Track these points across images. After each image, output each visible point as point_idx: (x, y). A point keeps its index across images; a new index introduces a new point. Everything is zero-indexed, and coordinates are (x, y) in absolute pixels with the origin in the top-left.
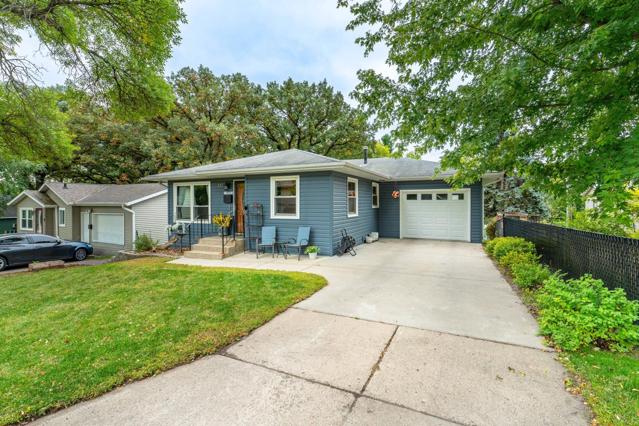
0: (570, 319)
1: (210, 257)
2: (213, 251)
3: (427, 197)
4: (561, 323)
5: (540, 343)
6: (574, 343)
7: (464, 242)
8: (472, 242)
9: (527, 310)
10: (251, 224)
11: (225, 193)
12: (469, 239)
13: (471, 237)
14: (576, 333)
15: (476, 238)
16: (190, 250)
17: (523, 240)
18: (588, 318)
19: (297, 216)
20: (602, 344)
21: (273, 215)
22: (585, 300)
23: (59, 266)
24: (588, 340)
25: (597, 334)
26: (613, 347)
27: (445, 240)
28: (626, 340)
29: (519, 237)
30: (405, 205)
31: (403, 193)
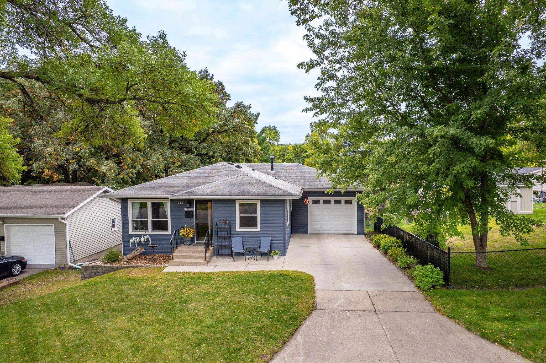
0: (426, 280)
1: (195, 264)
2: (194, 259)
3: (326, 202)
4: (423, 282)
5: (416, 289)
6: (426, 287)
7: (353, 234)
8: (358, 234)
9: (407, 278)
10: (219, 235)
11: (186, 209)
12: (356, 232)
13: (357, 231)
14: (427, 284)
15: (360, 231)
16: (172, 260)
17: (395, 238)
18: (430, 279)
19: (258, 229)
20: (434, 287)
21: (238, 229)
22: (429, 273)
23: (15, 282)
24: (430, 286)
25: (432, 284)
26: (436, 287)
27: (340, 234)
28: (440, 285)
29: (393, 237)
30: (312, 208)
31: (310, 200)
